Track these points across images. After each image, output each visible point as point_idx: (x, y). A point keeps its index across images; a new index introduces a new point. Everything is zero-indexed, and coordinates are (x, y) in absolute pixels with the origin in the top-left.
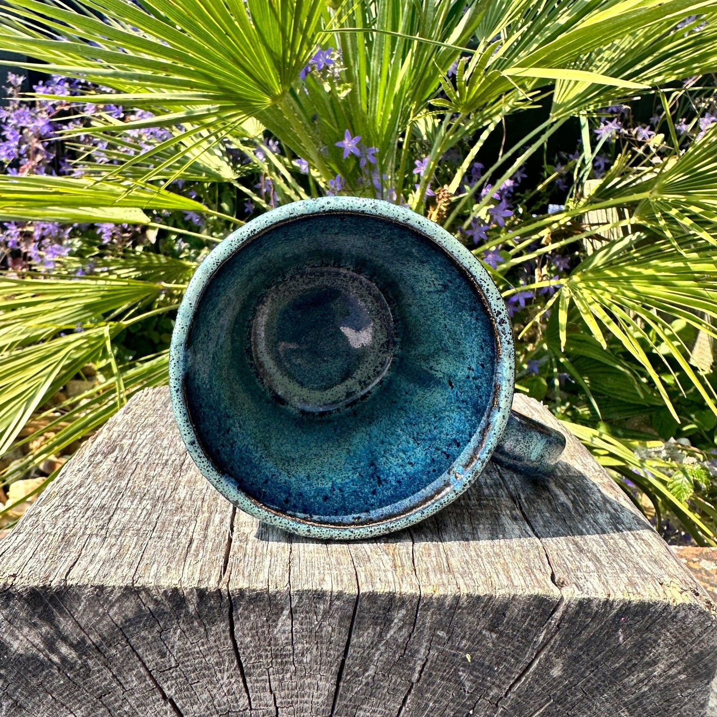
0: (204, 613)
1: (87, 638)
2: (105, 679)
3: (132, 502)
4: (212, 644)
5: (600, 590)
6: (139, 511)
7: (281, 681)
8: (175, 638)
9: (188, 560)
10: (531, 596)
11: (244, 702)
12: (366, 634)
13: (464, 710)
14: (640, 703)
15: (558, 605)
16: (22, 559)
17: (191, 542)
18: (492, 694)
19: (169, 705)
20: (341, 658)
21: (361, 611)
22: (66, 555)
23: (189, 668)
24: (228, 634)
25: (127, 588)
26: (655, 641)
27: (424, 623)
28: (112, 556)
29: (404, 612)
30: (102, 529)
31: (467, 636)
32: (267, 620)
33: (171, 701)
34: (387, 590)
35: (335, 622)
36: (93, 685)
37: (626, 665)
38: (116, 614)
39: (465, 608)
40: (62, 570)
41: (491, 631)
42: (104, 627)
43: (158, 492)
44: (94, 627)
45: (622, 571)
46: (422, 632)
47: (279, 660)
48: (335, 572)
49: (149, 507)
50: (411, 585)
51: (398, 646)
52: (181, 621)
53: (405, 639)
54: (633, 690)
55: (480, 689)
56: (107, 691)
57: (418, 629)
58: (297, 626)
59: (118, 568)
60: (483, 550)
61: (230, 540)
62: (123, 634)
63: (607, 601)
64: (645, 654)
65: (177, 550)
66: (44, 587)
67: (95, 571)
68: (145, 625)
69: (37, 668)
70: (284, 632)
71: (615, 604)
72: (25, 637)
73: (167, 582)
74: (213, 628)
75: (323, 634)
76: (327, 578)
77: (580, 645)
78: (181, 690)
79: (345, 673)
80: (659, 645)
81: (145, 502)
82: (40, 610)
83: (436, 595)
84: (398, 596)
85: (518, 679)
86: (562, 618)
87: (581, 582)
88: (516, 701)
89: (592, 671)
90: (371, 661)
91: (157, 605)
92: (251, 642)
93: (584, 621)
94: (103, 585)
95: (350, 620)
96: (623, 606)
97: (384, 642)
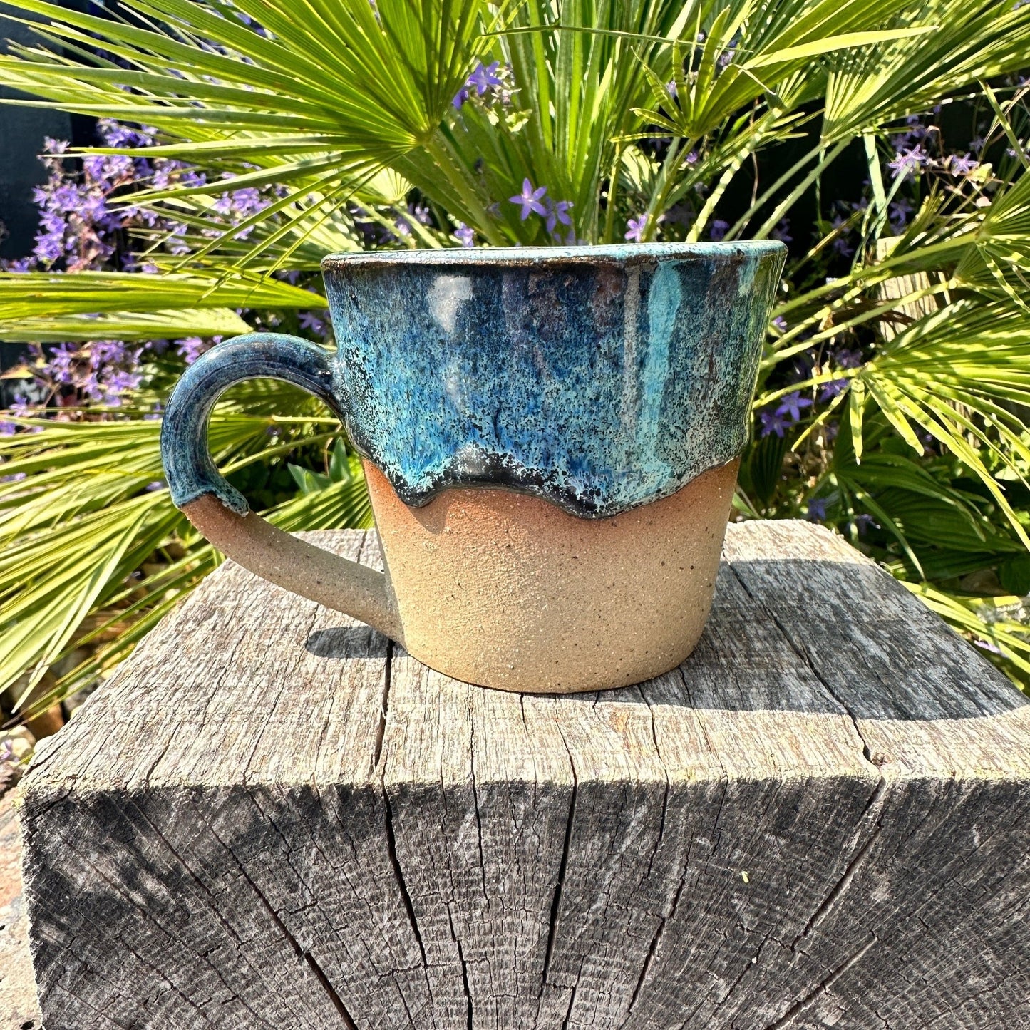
0: (350, 822)
1: (182, 866)
2: (212, 926)
3: (240, 679)
4: (364, 869)
5: (939, 767)
6: (250, 690)
7: (467, 921)
8: (308, 859)
9: (323, 749)
10: (835, 778)
11: (414, 955)
12: (590, 846)
13: (743, 957)
14: (1012, 939)
15: (877, 791)
16: (84, 756)
17: (327, 725)
18: (784, 931)
19: (306, 963)
20: (555, 884)
21: (581, 811)
22: (147, 748)
23: (332, 907)
24: (386, 852)
25: (236, 787)
27: (675, 827)
28: (213, 747)
29: (644, 809)
30: (197, 714)
31: (742, 844)
32: (443, 830)
33: (308, 956)
34: (618, 778)
35: (542, 828)
36: (195, 936)
37: (986, 881)
38: (222, 828)
39: (736, 801)
40: (141, 768)
41: (777, 835)
42: (205, 848)
43: (277, 664)
44: (192, 849)
45: (972, 740)
46: (673, 839)
47: (464, 890)
48: (539, 757)
49: (264, 684)
50: (653, 769)
51: (639, 863)
52: (316, 835)
53: (648, 852)
54: (1001, 919)
55: (766, 924)
56: (215, 945)
57: (667, 834)
58: (487, 838)
59: (221, 762)
60: (757, 720)
61: (383, 722)
62: (234, 858)
63: (951, 782)
64: (1015, 862)
65: (306, 737)
66: (117, 791)
67: (189, 768)
68: (264, 843)
69: (113, 912)
70: (469, 847)
71: (964, 786)
72: (93, 866)
73: (294, 778)
74: (364, 845)
75: (527, 847)
76: (529, 765)
77: (914, 851)
78: (322, 940)
79: (561, 906)
81: (257, 679)
82: (112, 827)
83: (691, 782)
84: (634, 785)
85: (823, 908)
86: (884, 812)
87: (910, 757)
88: (822, 942)
89: (935, 892)
90: (600, 886)
91: (281, 813)
92: (420, 863)
93: (919, 815)
94: (201, 786)
95: (565, 825)
96: (976, 789)
97: (617, 857)
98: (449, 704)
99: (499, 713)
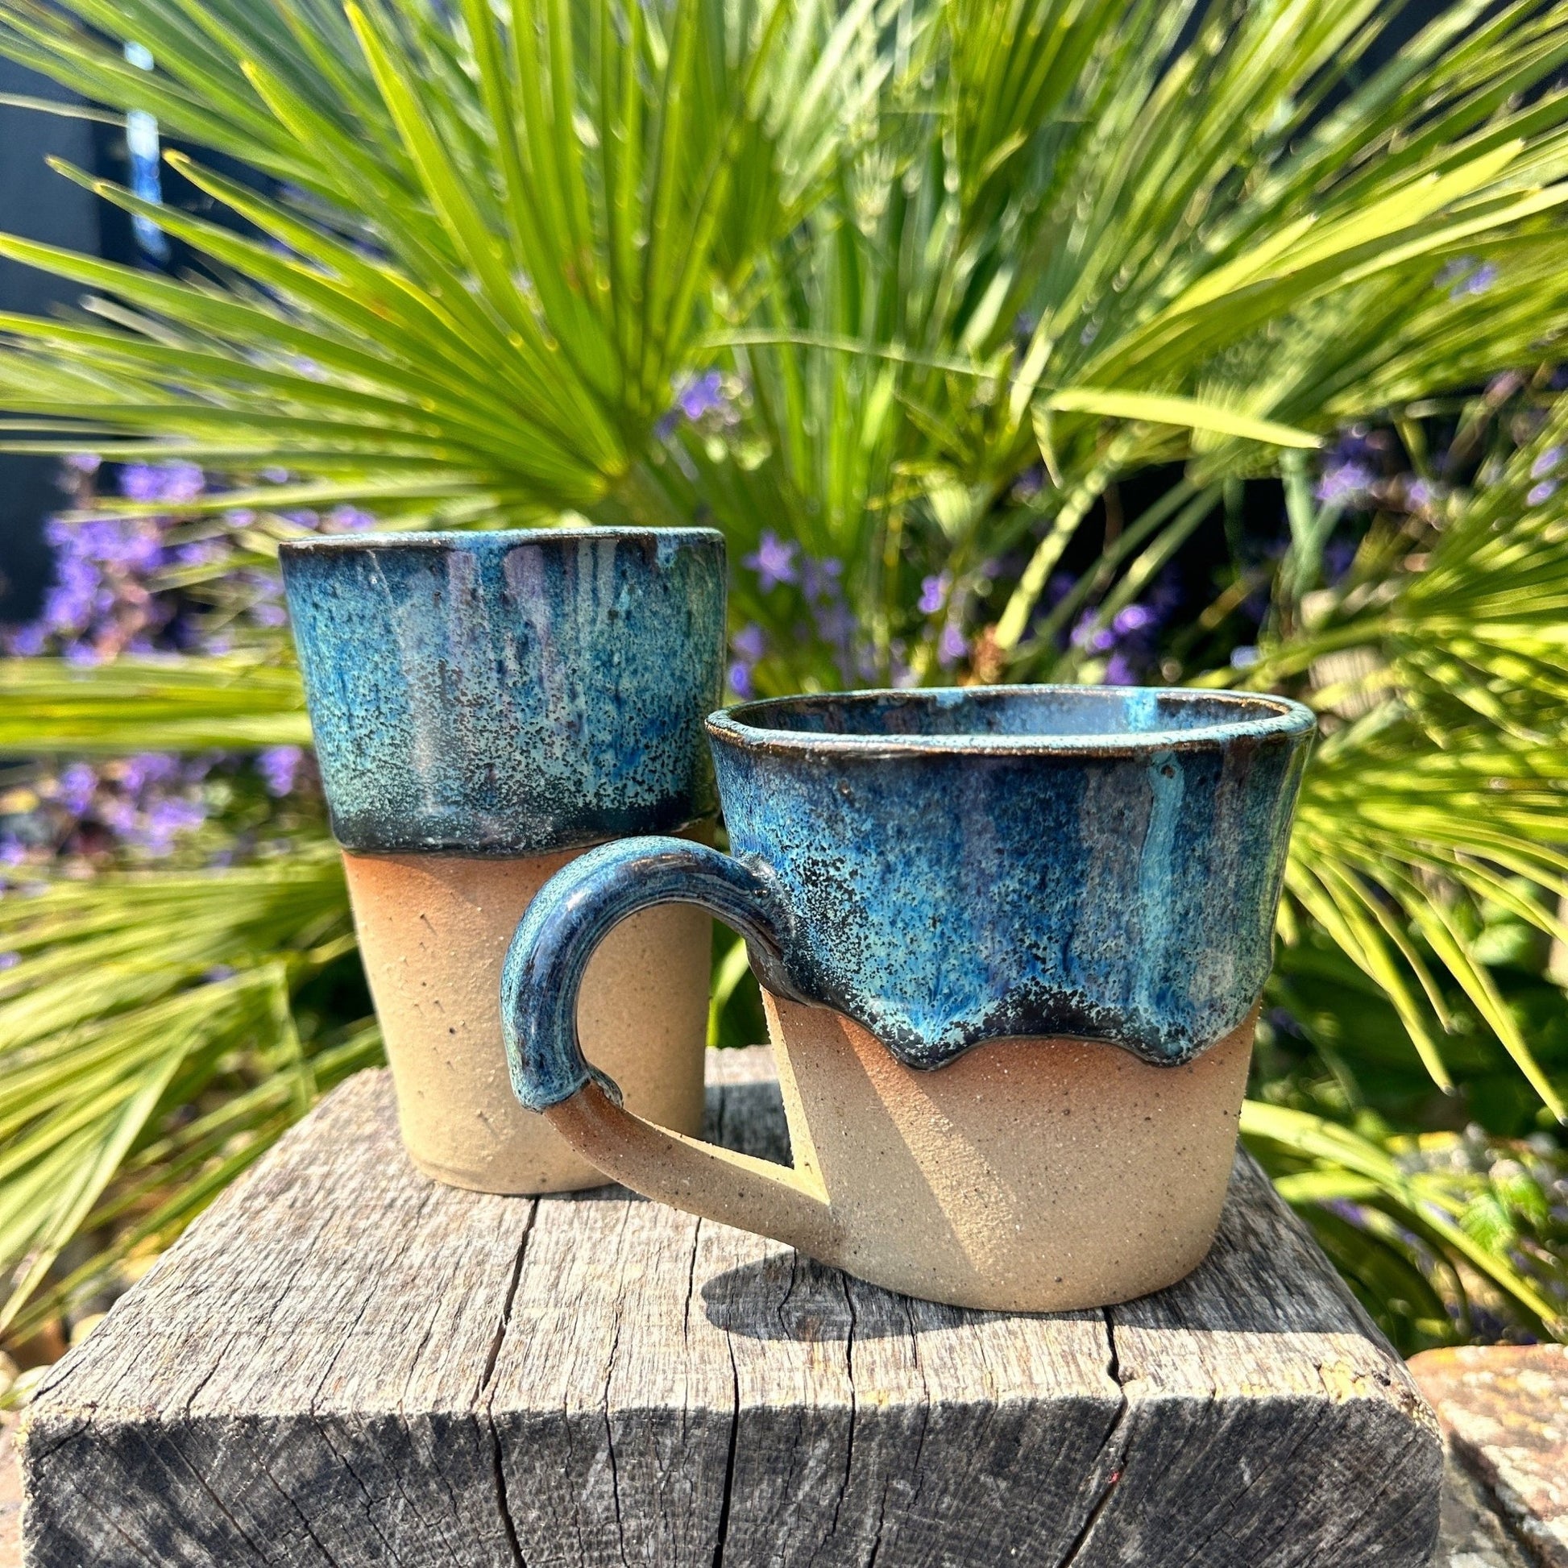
0: (448, 1464)
1: (230, 1524)
3: (320, 1275)
4: (466, 1526)
5: (1198, 1383)
6: (332, 1290)
8: (394, 1512)
9: (418, 1369)
10: (1064, 1401)
12: (757, 1493)
15: (1118, 1416)
16: (107, 1378)
17: (427, 1339)
20: (714, 1544)
21: (743, 1447)
22: (191, 1367)
24: (495, 1504)
25: (301, 1419)
26: (1313, 1479)
27: (865, 1466)
28: (275, 1366)
29: (824, 1444)
30: (259, 1323)
31: (952, 1488)
32: (567, 1474)
34: (789, 1403)
35: (696, 1470)
37: (1263, 1531)
38: (282, 1473)
39: (941, 1431)
40: (181, 1394)
41: (996, 1475)
42: (261, 1499)
43: (371, 1256)
44: (243, 1500)
46: (863, 1483)
47: (596, 1554)
48: (695, 1376)
49: (351, 1283)
50: (837, 1391)
51: (821, 1515)
52: (404, 1481)
53: (832, 1500)
57: (856, 1477)
58: (624, 1484)
59: (285, 1386)
61: (502, 1333)
62: (298, 1512)
63: (1210, 1404)
64: (1296, 1505)
65: (397, 1354)
66: (149, 1422)
67: (243, 1393)
68: (337, 1492)
70: (601, 1496)
71: (1227, 1407)
72: (114, 1525)
73: (377, 1405)
74: (467, 1495)
75: (675, 1495)
76: (680, 1388)
77: (1170, 1494)
80: (1321, 1486)
81: (343, 1275)
82: (139, 1471)
83: (883, 1408)
84: (811, 1412)
86: (1128, 1444)
87: (1163, 1373)
89: (1200, 1547)
90: (772, 1547)
91: (359, 1452)
92: (539, 1518)
93: (1172, 1447)
94: (256, 1416)
95: (725, 1466)
96: (1240, 1412)
97: (792, 1508)
98: (592, 1307)
99: (655, 1319)
